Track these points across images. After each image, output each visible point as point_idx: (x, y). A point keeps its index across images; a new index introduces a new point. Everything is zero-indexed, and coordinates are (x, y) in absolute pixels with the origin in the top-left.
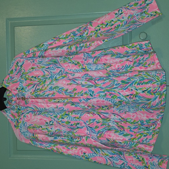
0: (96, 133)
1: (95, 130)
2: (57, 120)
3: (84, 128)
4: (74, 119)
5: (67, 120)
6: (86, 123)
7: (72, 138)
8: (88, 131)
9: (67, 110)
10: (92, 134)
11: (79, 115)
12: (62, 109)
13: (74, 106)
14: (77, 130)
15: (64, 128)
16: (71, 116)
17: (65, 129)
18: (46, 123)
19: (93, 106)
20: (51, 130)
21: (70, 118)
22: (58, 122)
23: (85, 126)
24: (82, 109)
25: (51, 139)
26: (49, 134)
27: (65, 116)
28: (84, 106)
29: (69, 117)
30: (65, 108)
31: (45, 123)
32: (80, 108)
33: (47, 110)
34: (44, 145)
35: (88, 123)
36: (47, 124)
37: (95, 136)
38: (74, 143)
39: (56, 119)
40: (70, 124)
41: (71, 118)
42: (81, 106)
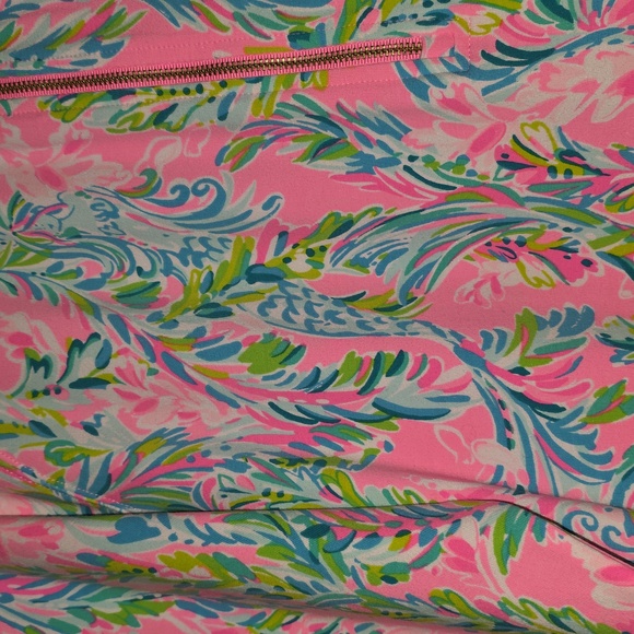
0: (607, 476)
1: (588, 441)
2: (154, 329)
3: (458, 410)
4: (344, 315)
5: (260, 330)
6: (490, 355)
7: (323, 529)
8: (509, 444)
9: (258, 212)
10: (563, 483)
11: (402, 280)
12: (206, 201)
13: (336, 165)
14: (381, 435)
15: (233, 413)
16: (304, 283)
17: (236, 431)
18: (35, 364)
19: (568, 155)
20: (81, 438)
21: (300, 306)
22: (159, 352)
23: (471, 391)
24: (432, 195)
25: (81, 546)
26: (70, 488)
27: (243, 286)
28: (464, 159)
29: (290, 298)
30: (240, 188)
31: (23, 363)
32: (409, 189)
33: (43, 222)
34: (21, 601)
35: (509, 361)
36: (37, 380)
37: (598, 506)
38: (340, 587)
39: (139, 321)
40: (297, 370)
41: (309, 308)
42: (429, 160)
